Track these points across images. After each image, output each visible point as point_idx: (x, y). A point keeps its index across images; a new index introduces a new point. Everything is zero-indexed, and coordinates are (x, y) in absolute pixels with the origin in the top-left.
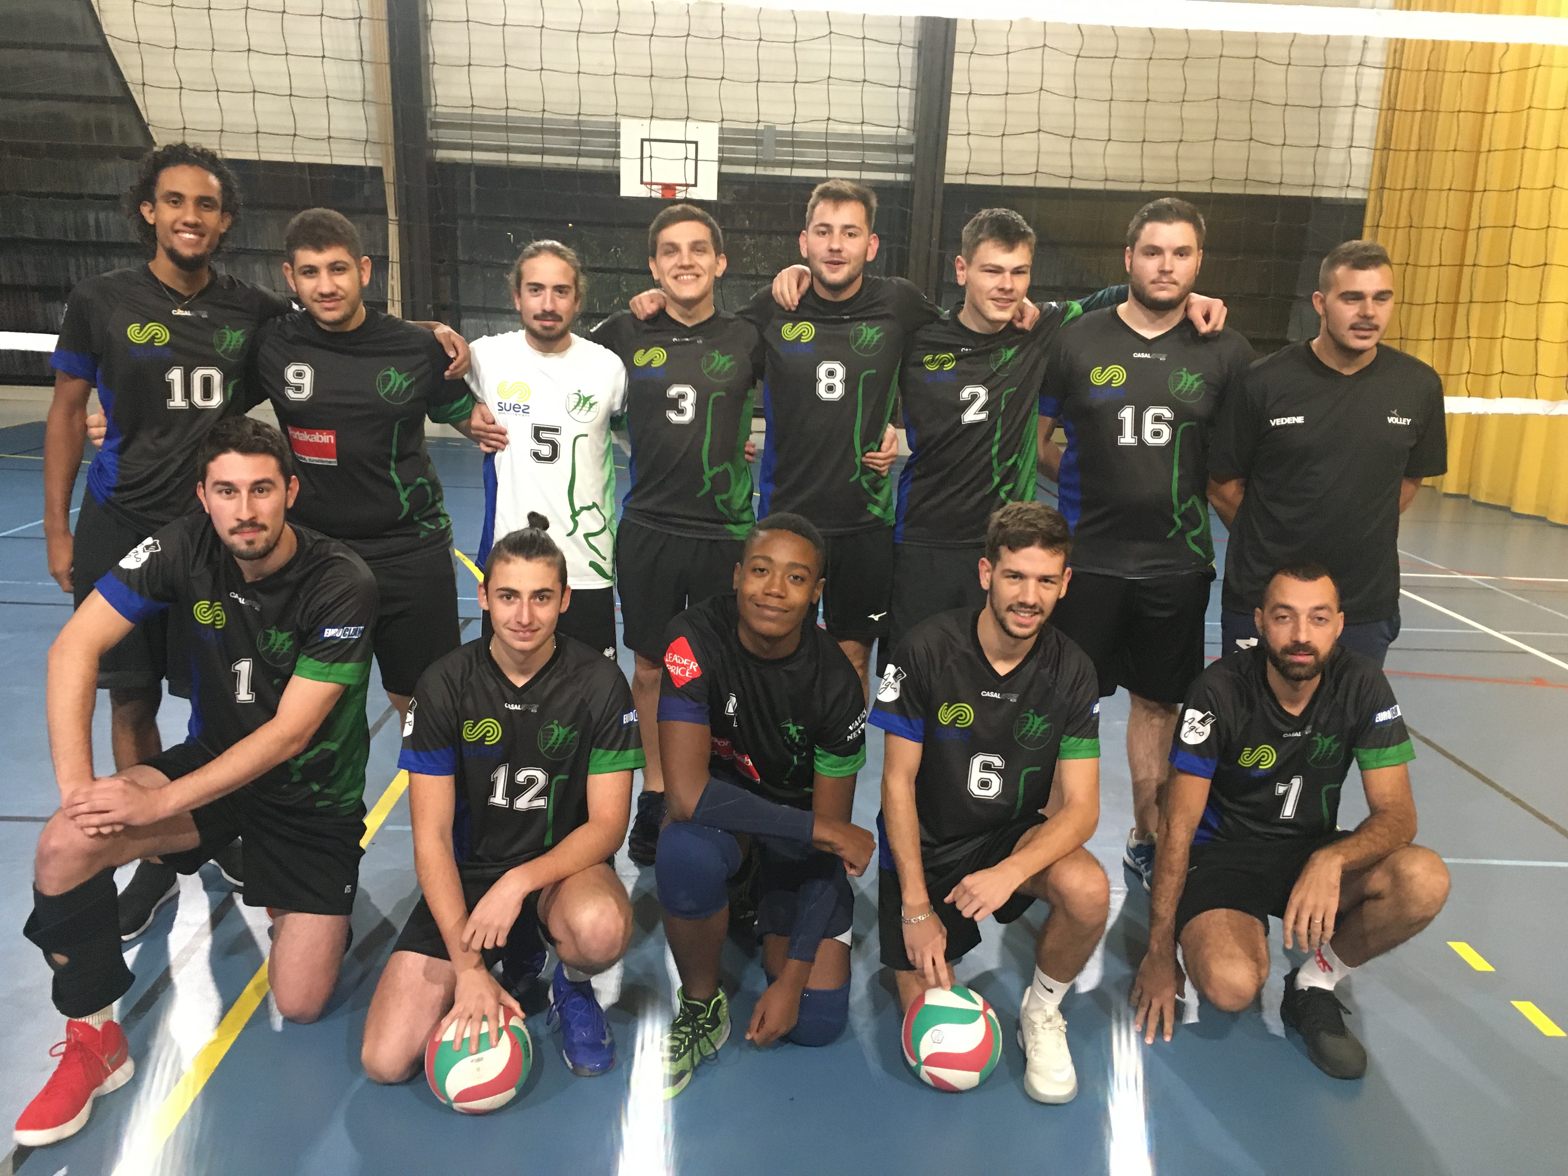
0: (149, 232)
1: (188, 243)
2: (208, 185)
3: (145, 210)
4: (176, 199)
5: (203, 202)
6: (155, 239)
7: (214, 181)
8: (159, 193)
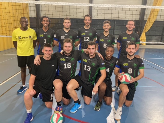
0: (42, 24)
1: (46, 25)
2: (47, 19)
3: (42, 22)
4: (44, 21)
5: (47, 21)
6: (43, 25)
7: (48, 19)
8: (43, 20)
